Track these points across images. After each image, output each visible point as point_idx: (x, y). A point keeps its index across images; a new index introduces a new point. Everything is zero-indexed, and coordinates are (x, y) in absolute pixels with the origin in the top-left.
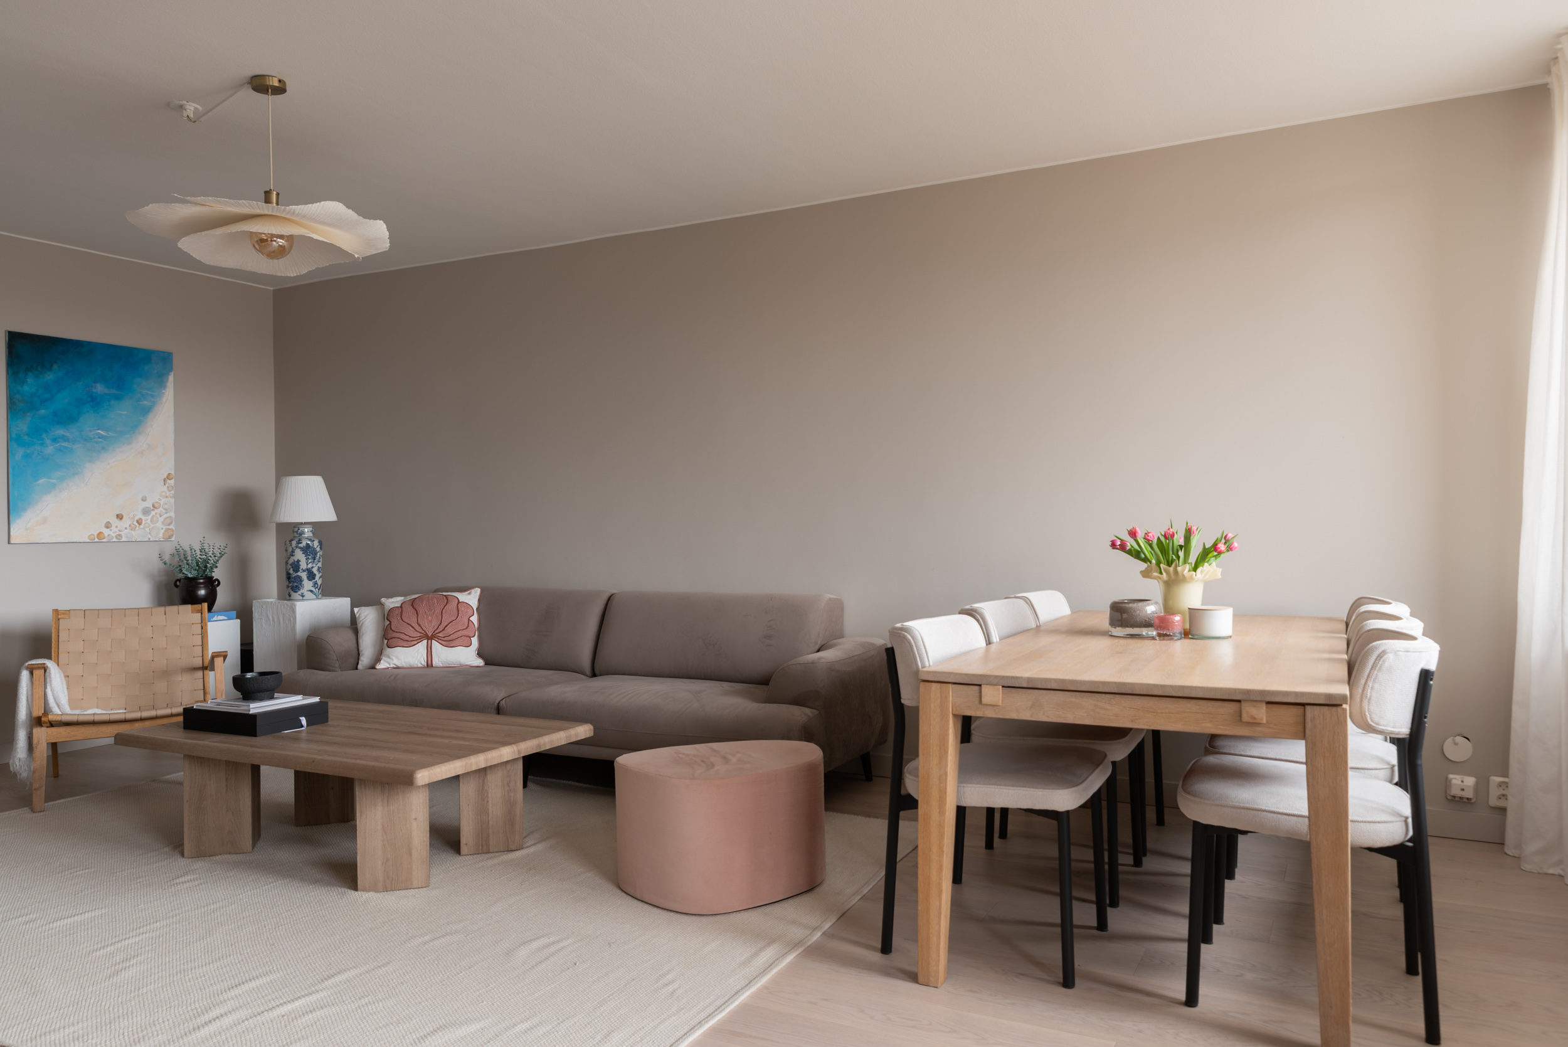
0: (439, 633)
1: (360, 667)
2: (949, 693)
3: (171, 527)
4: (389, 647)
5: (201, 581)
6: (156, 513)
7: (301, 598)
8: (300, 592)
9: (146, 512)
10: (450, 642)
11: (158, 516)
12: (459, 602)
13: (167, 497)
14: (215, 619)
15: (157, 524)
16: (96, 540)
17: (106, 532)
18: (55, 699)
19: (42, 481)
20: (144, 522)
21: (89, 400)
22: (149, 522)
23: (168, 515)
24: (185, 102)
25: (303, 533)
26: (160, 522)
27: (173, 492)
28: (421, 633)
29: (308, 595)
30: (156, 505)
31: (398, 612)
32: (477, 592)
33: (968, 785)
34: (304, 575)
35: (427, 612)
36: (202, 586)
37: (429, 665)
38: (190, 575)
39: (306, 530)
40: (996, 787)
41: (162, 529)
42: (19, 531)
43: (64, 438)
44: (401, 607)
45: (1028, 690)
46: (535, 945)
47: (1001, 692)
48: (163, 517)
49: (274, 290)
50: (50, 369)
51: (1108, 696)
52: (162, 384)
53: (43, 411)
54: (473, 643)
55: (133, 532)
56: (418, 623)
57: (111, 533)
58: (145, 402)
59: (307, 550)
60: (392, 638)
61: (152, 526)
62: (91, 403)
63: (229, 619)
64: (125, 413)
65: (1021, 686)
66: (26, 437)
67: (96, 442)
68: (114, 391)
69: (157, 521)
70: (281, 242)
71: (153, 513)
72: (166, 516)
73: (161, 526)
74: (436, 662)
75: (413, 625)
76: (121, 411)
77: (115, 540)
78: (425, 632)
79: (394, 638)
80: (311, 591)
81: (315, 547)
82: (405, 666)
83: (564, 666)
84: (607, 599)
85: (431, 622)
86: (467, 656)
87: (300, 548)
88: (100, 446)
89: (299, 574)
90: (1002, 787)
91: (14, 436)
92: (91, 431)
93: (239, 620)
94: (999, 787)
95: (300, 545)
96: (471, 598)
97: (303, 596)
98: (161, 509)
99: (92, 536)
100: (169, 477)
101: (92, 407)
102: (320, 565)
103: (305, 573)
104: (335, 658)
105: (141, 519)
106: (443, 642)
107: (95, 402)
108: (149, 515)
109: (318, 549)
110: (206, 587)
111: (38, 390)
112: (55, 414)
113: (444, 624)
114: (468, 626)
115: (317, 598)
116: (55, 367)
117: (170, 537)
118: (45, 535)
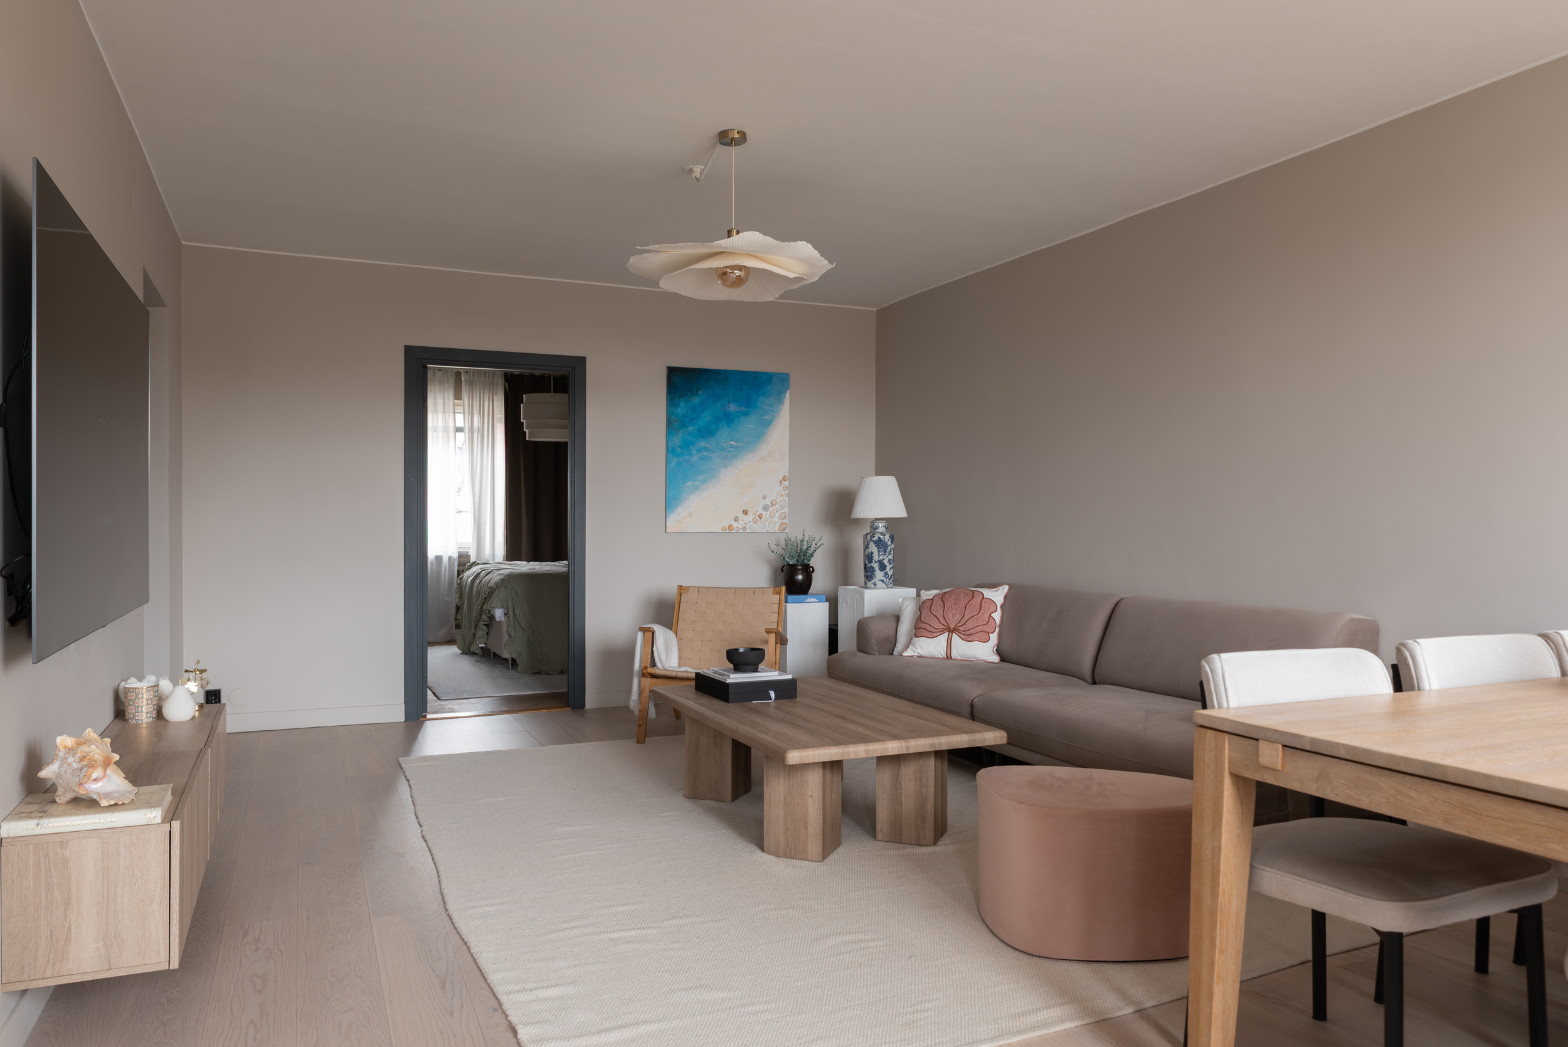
0: (960, 626)
1: (895, 653)
2: (1224, 744)
3: (786, 521)
4: (916, 637)
5: (800, 567)
6: (774, 510)
7: (874, 586)
8: (873, 581)
9: (766, 508)
10: (968, 637)
11: (775, 511)
12: (983, 598)
13: (782, 496)
14: (807, 601)
15: (774, 519)
16: (727, 531)
17: (735, 525)
18: (659, 656)
19: (689, 483)
20: (764, 517)
21: (724, 417)
22: (768, 516)
23: (783, 511)
24: (692, 166)
25: (877, 527)
26: (776, 517)
27: (787, 491)
28: (945, 626)
29: (880, 584)
30: (774, 503)
31: (928, 604)
32: (1005, 589)
33: (1267, 869)
34: (876, 566)
35: (953, 605)
36: (800, 572)
37: (949, 657)
38: (791, 563)
39: (880, 525)
40: (1298, 878)
41: (778, 522)
42: (673, 523)
43: (706, 449)
44: (932, 599)
45: (1314, 755)
46: (847, 938)
47: (1280, 753)
48: (779, 513)
49: (877, 310)
50: (697, 394)
51: (1414, 779)
52: (780, 401)
53: (691, 428)
54: (991, 639)
55: (755, 525)
56: (943, 616)
57: (738, 525)
58: (767, 417)
59: (880, 543)
60: (919, 628)
61: (770, 520)
62: (726, 420)
63: (820, 602)
64: (751, 426)
65: (1303, 748)
66: (679, 449)
67: (729, 452)
68: (743, 409)
69: (775, 516)
70: (737, 272)
71: (771, 509)
72: (781, 511)
73: (778, 520)
74: (954, 654)
75: (939, 617)
76: (747, 425)
77: (741, 531)
78: (948, 625)
79: (921, 628)
80: (882, 581)
81: (886, 541)
82: (928, 656)
83: (1065, 671)
84: (1115, 603)
85: (954, 615)
86: (984, 651)
87: (874, 541)
88: (731, 454)
89: (872, 564)
90: (1305, 880)
91: (670, 448)
92: (725, 442)
93: (828, 603)
94: (1301, 879)
95: (873, 539)
96: (997, 596)
97: (875, 585)
98: (777, 506)
99: (724, 528)
100: (784, 479)
101: (727, 423)
102: (891, 557)
103: (878, 564)
104: (875, 642)
105: (761, 514)
106: (962, 636)
107: (729, 418)
108: (767, 511)
109: (889, 543)
110: (802, 574)
111: (687, 412)
112: (699, 430)
113: (966, 618)
114: (988, 622)
115: (888, 587)
116: (700, 392)
117: (785, 529)
118: (690, 526)
